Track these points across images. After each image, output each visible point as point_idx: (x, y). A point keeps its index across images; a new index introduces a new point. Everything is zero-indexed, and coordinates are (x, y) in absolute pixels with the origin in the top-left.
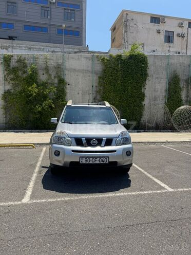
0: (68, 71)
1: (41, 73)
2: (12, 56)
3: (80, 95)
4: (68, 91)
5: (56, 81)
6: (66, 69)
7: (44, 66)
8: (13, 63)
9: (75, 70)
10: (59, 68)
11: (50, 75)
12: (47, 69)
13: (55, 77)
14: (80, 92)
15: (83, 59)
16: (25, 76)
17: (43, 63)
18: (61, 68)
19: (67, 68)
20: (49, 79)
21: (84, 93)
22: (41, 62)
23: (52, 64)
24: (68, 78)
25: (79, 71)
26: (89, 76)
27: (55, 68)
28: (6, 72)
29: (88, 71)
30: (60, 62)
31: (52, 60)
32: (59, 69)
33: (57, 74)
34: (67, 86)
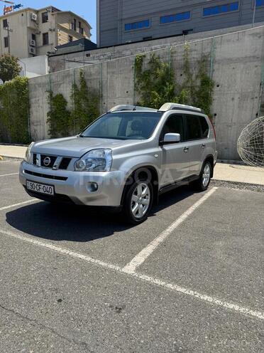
0: (219, 63)
1: (179, 74)
2: (144, 56)
3: (236, 100)
4: (215, 96)
5: (198, 83)
6: (215, 62)
7: (183, 62)
8: (146, 66)
9: (230, 61)
10: (205, 61)
11: (190, 75)
12: (186, 67)
13: (197, 77)
14: (237, 97)
15: (247, 38)
16: (157, 80)
17: (181, 57)
18: (207, 61)
19: (217, 58)
20: (188, 81)
21: (243, 97)
22: (179, 58)
23: (195, 56)
24: (218, 76)
25: (238, 60)
26: (256, 66)
27: (199, 62)
28: (136, 80)
29: (254, 57)
30: (207, 51)
31: (195, 50)
32: (204, 63)
33: (200, 71)
34: (216, 89)
